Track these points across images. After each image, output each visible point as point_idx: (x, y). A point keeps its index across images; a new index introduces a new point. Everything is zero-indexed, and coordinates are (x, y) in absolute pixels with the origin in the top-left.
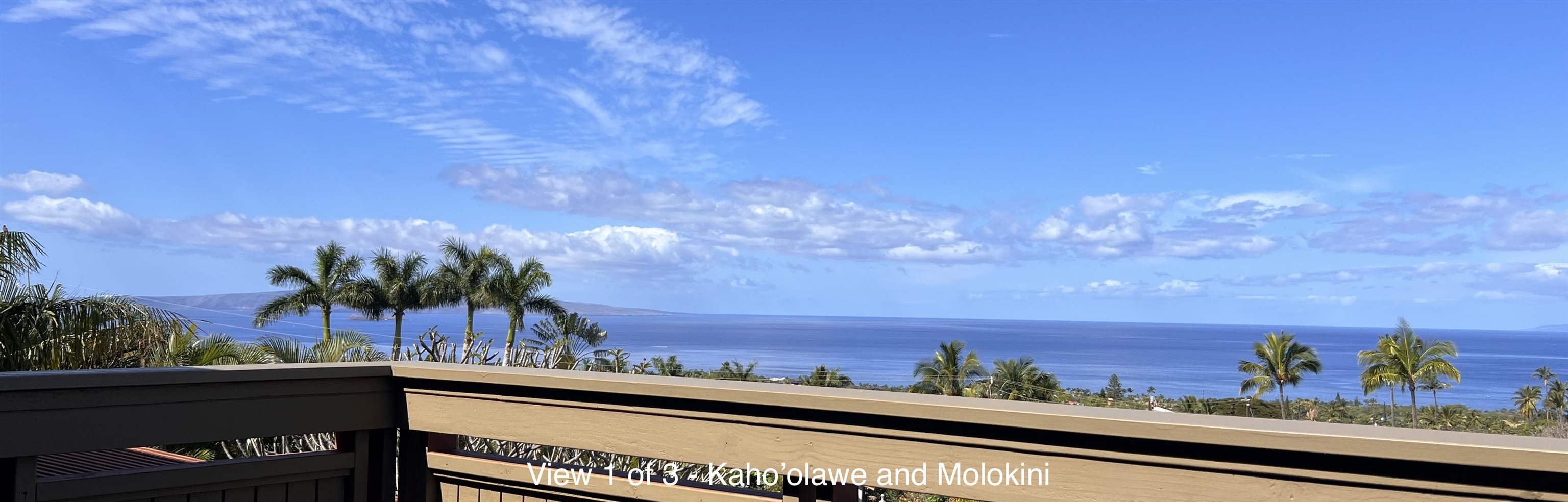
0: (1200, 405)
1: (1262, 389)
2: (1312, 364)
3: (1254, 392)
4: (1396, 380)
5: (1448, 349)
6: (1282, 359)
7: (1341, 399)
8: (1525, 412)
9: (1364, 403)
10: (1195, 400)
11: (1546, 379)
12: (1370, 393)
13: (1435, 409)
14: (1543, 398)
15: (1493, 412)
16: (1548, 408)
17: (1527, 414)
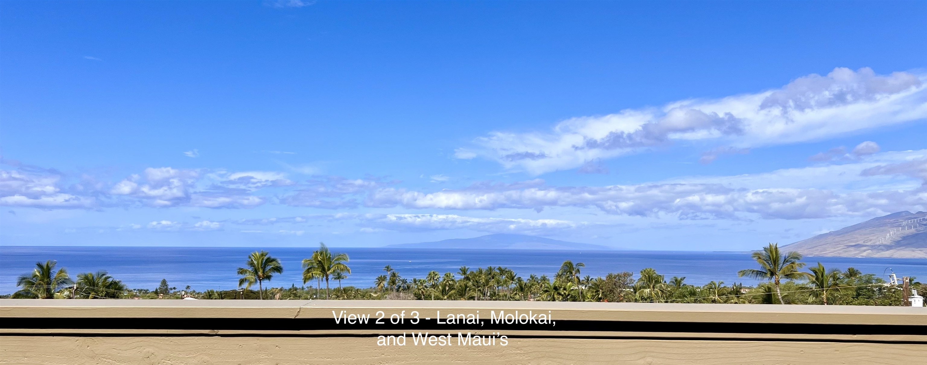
0: (216, 295)
1: (251, 283)
2: (278, 268)
3: (245, 286)
4: (319, 275)
5: (344, 257)
6: (262, 266)
7: (295, 287)
8: (380, 288)
9: (307, 289)
10: (213, 292)
11: (389, 271)
12: (306, 283)
13: (340, 289)
14: (388, 281)
15: (367, 289)
16: (390, 286)
17: (381, 289)
